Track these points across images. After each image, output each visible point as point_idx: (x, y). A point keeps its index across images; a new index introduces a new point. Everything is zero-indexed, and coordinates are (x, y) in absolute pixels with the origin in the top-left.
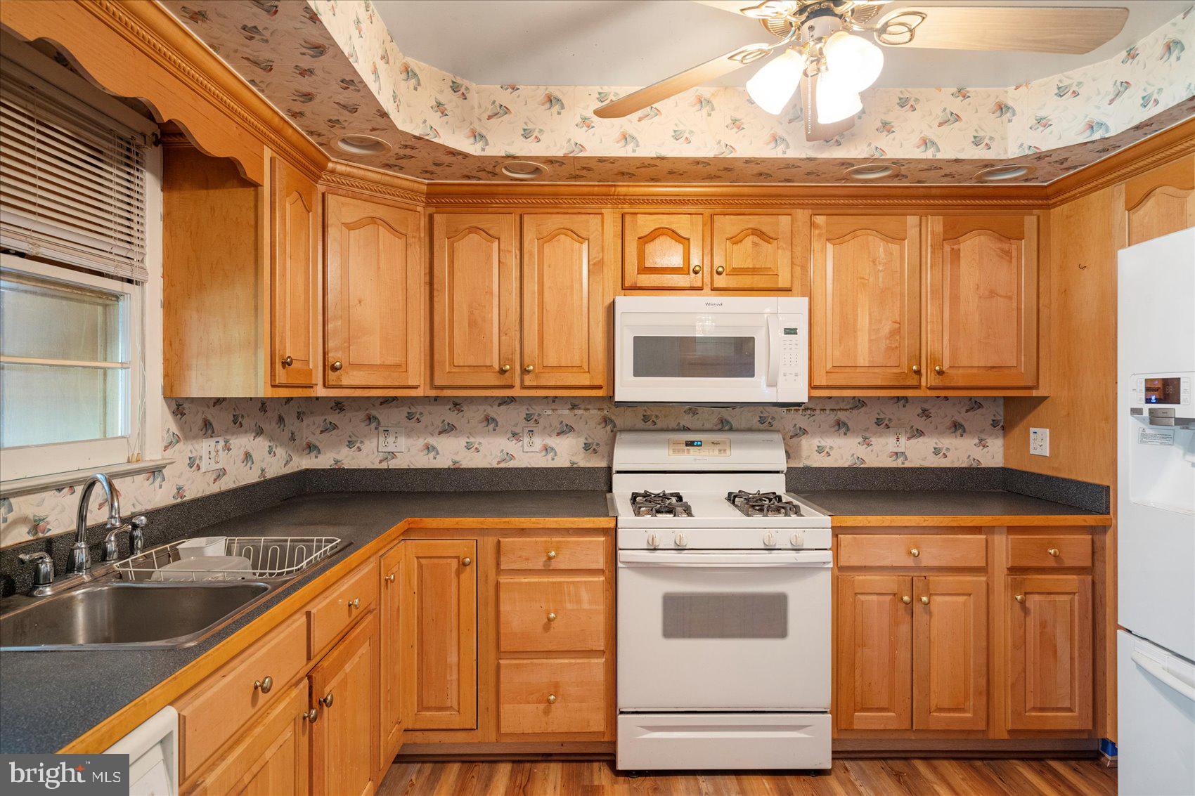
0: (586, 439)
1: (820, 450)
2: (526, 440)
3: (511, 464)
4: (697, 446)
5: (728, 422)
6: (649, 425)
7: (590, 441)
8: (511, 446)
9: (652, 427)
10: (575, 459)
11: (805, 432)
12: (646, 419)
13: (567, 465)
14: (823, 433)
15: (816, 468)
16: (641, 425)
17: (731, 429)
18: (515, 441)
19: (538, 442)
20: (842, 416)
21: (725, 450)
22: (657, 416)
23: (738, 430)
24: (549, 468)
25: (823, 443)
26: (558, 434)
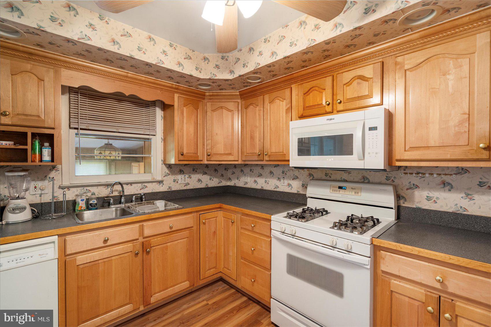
0: (303, 182)
1: (429, 199)
2: (282, 181)
3: (278, 190)
4: (344, 189)
5: (367, 178)
6: (328, 178)
7: (304, 183)
8: (277, 183)
9: (329, 179)
10: (299, 190)
11: (417, 187)
12: (326, 175)
13: (296, 192)
14: (431, 188)
15: (423, 210)
16: (324, 177)
17: (369, 182)
18: (279, 181)
19: (286, 182)
20: (447, 179)
21: (358, 193)
22: (331, 174)
23: (373, 183)
24: (289, 193)
25: (431, 194)
26: (293, 179)
